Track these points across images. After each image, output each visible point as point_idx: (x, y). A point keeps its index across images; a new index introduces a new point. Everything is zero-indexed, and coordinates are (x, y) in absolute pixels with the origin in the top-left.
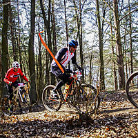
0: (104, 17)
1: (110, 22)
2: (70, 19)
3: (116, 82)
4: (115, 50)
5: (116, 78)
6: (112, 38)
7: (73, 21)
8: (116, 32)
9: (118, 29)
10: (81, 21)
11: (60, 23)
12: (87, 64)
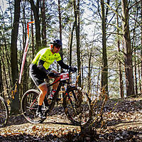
0: (108, 3)
1: (116, 11)
2: (65, 6)
3: (122, 87)
4: (121, 46)
5: (122, 83)
6: (118, 31)
7: (69, 7)
8: (123, 24)
9: (126, 20)
10: (78, 9)
11: (52, 10)
12: (85, 64)
